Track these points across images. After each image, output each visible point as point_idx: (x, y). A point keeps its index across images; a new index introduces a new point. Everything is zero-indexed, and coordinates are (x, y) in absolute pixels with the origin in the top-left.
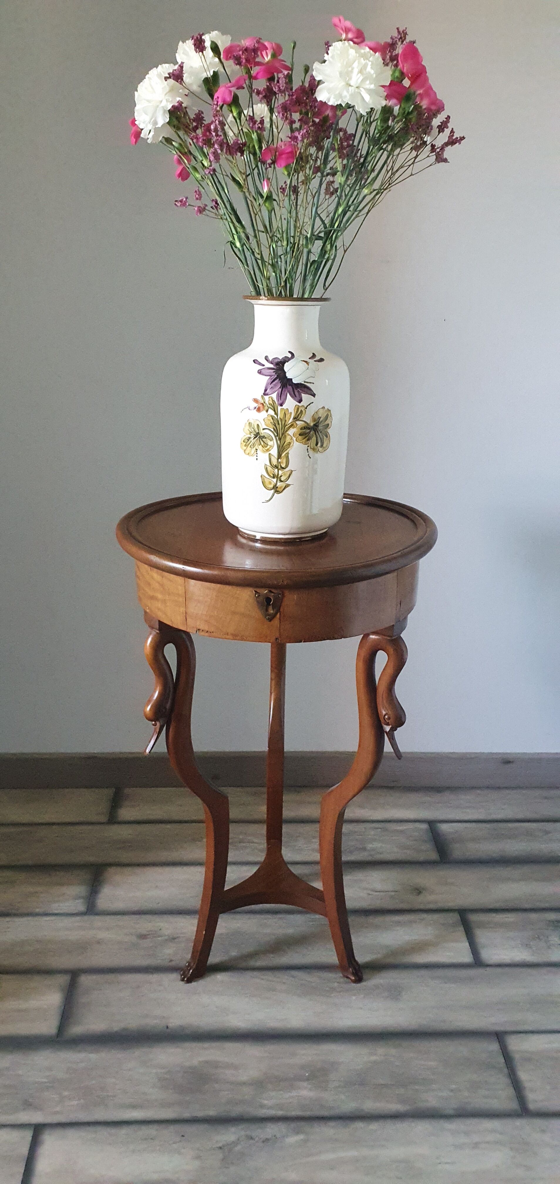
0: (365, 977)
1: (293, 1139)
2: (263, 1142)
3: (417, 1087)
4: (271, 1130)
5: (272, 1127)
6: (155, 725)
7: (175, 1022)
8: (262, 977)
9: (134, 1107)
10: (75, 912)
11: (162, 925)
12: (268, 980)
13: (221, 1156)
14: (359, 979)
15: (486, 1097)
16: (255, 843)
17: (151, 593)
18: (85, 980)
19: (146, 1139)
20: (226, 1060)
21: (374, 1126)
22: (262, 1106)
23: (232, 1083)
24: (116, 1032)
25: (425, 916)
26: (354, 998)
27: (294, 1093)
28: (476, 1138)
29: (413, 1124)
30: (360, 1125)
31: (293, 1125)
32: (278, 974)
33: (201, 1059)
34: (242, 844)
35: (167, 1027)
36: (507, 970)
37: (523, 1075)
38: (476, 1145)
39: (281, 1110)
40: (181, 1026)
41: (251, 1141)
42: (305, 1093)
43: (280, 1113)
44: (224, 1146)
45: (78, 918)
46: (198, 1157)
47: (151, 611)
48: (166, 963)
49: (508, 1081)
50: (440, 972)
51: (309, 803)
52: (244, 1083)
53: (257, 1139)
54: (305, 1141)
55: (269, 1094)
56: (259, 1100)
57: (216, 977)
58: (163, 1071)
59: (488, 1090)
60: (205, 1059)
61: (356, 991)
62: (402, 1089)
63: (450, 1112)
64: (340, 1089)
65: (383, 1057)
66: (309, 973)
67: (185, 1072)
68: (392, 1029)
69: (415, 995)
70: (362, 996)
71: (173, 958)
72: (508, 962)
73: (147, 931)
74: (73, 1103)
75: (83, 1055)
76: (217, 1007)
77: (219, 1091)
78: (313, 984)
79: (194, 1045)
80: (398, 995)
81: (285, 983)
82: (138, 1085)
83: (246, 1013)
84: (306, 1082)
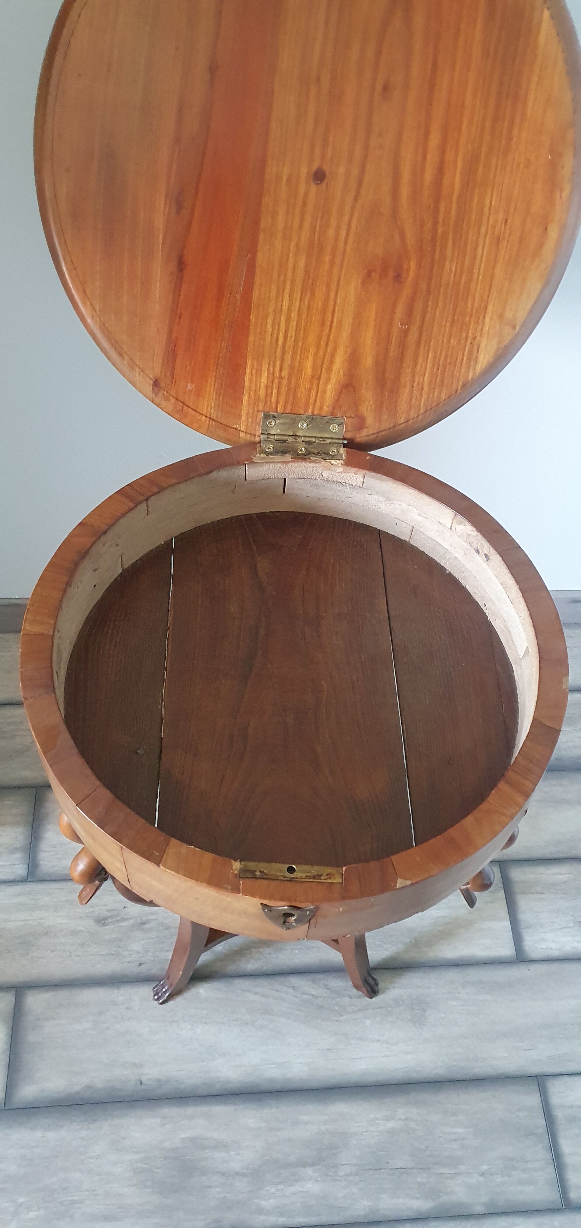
0: (381, 985)
3: (442, 1171)
7: (150, 1073)
10: (11, 878)
12: (263, 996)
14: (373, 991)
15: (521, 1182)
18: (33, 1002)
20: (216, 1135)
22: (261, 1211)
23: (223, 1174)
24: (78, 1093)
26: (368, 1022)
27: (297, 1188)
32: (276, 983)
33: (184, 1135)
36: (555, 967)
37: (566, 1146)
39: (282, 1214)
40: (158, 1080)
45: (18, 889)
48: (135, 969)
49: (548, 1156)
50: (474, 974)
52: (237, 1174)
55: (268, 1190)
56: (256, 1200)
57: (198, 993)
58: (138, 1156)
59: (524, 1171)
60: (188, 1134)
61: (370, 1011)
62: (425, 1175)
63: (480, 1209)
64: (351, 1178)
65: (402, 1123)
66: (313, 982)
67: (166, 1158)
68: (415, 1076)
69: (442, 1015)
70: (378, 1019)
71: (143, 960)
72: (555, 953)
73: (108, 911)
74: (32, 1214)
75: (38, 1134)
76: (201, 1045)
77: (208, 1187)
78: (319, 1001)
79: (175, 1111)
80: (422, 1016)
81: (284, 1000)
82: (109, 1183)
83: (237, 1055)
84: (311, 1169)
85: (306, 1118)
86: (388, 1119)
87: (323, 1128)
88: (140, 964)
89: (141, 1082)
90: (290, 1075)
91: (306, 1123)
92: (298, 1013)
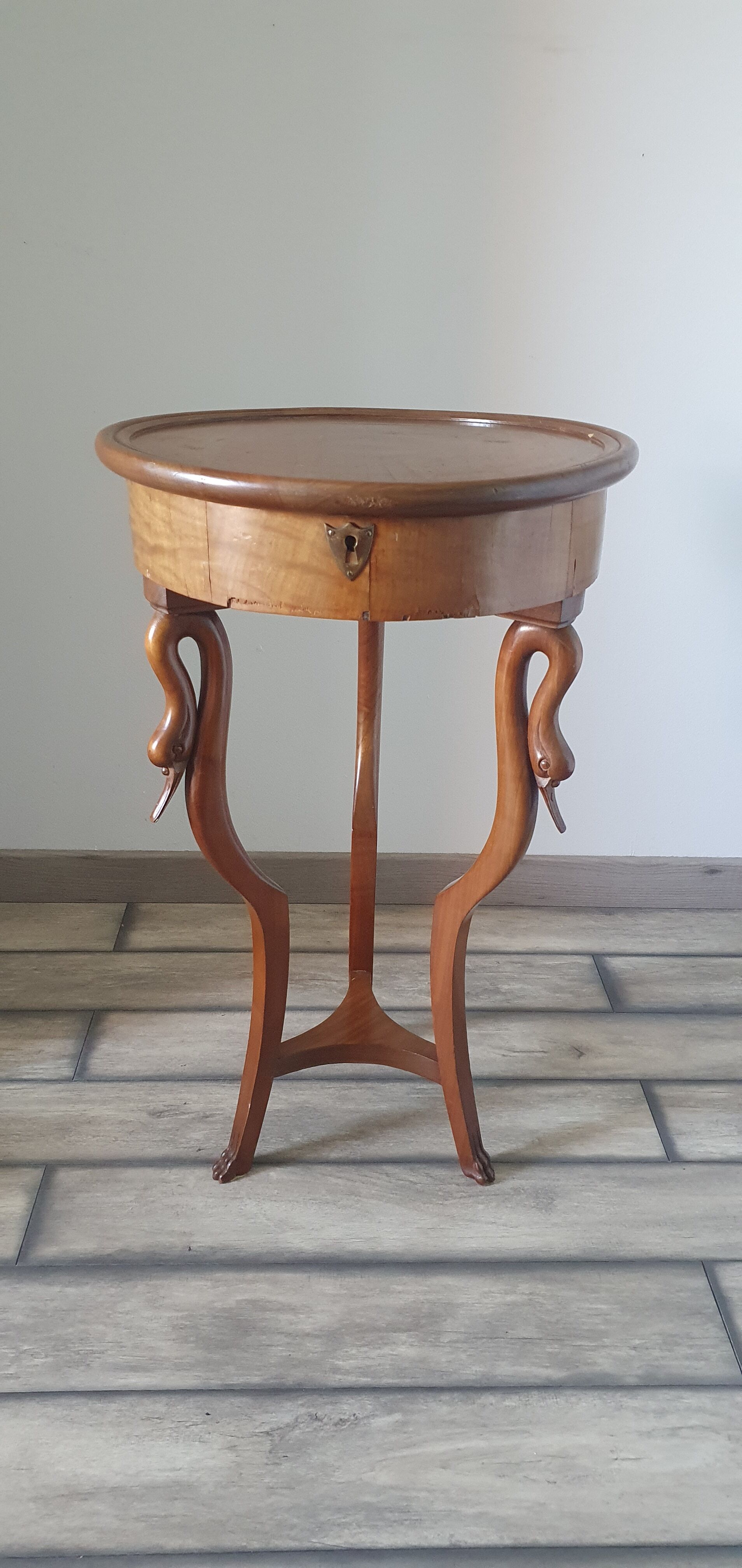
0: (497, 1176)
1: (383, 1421)
2: (336, 1425)
3: (579, 1343)
4: (348, 1406)
5: (351, 1401)
6: (167, 774)
7: (202, 1241)
8: (338, 1174)
9: (134, 1369)
10: (56, 1077)
11: (189, 1096)
12: (348, 1180)
13: (267, 1446)
14: (489, 1180)
15: (687, 1358)
16: (334, 981)
17: (151, 541)
18: (65, 1177)
19: (148, 1419)
20: (281, 1299)
21: (512, 1401)
22: (336, 1370)
23: (288, 1334)
24: (109, 1255)
25: (588, 1087)
26: (481, 1207)
27: (386, 1350)
28: (673, 1421)
29: (573, 1399)
30: (489, 1399)
31: (385, 1398)
32: (365, 1170)
33: (239, 1298)
34: (312, 983)
35: (190, 1249)
36: (716, 1168)
38: (674, 1432)
39: (365, 1375)
40: (212, 1248)
41: (316, 1424)
42: (402, 1350)
43: (364, 1381)
44: (273, 1430)
45: (60, 1086)
46: (232, 1448)
47: (153, 574)
48: (193, 1154)
49: (723, 1334)
50: (614, 1171)
51: (414, 927)
52: (308, 1335)
53: (325, 1420)
54: (404, 1423)
55: (347, 1351)
56: (331, 1360)
57: (268, 1175)
58: (180, 1314)
59: (691, 1347)
60: (246, 1296)
61: (483, 1197)
62: (556, 1346)
63: (632, 1381)
64: (459, 1345)
65: (525, 1297)
66: (411, 1170)
67: (215, 1317)
68: (541, 1255)
69: (576, 1204)
70: (494, 1204)
71: (203, 1146)
72: (718, 1156)
73: (165, 1106)
74: (37, 1361)
75: (56, 1289)
76: (268, 1219)
77: (268, 1345)
78: (418, 1186)
79: (230, 1276)
80: (549, 1204)
81: (374, 1184)
82: (140, 1336)
83: (313, 1229)
84: (405, 1334)
85: (400, 1288)
86: (508, 1293)
87: (421, 1298)
88: (200, 1150)
90: (379, 1249)
91: (400, 1292)
92: (392, 1196)
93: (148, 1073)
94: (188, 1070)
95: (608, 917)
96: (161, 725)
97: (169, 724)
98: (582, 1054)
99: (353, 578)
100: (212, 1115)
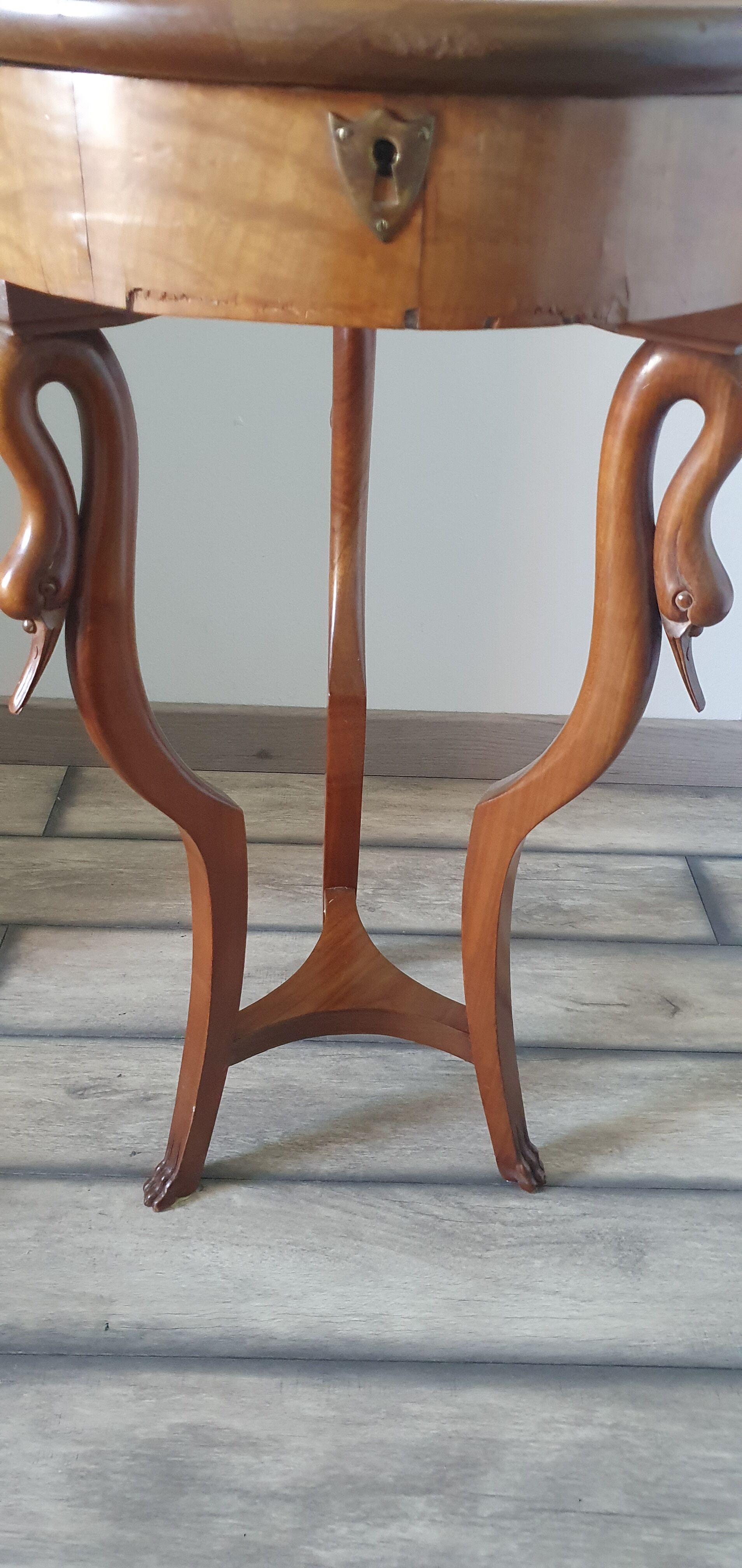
3: (692, 1526)
6: (31, 631)
7: (125, 1315)
8: (331, 1202)
11: (125, 1064)
12: (346, 1211)
14: (538, 1186)
20: (237, 1424)
23: (244, 1494)
26: (538, 1263)
27: (393, 1530)
32: (370, 1195)
33: (176, 1419)
35: (106, 1329)
40: (140, 1326)
42: (418, 1530)
48: (124, 1160)
50: (731, 1205)
52: (274, 1495)
55: (333, 1531)
56: (307, 1548)
58: (81, 1449)
60: (184, 1418)
61: (541, 1246)
62: (657, 1531)
64: (506, 1523)
65: (606, 1432)
66: (437, 1196)
67: (135, 1457)
68: (627, 1353)
69: (676, 1262)
70: (557, 1259)
71: (137, 1147)
73: (91, 1079)
76: (225, 1277)
77: (212, 1515)
78: (446, 1225)
79: (163, 1378)
80: (638, 1261)
81: (382, 1219)
82: (17, 1491)
83: (290, 1296)
84: (424, 1499)
85: (416, 1409)
86: (579, 1423)
87: (449, 1428)
88: (134, 1153)
89: (108, 1327)
90: (388, 1335)
91: (416, 1417)
92: (407, 1240)
93: (75, 1025)
94: (129, 1021)
95: (705, 801)
96: (16, 544)
97: (30, 544)
98: (676, 1010)
99: (390, 236)
100: (156, 1097)
